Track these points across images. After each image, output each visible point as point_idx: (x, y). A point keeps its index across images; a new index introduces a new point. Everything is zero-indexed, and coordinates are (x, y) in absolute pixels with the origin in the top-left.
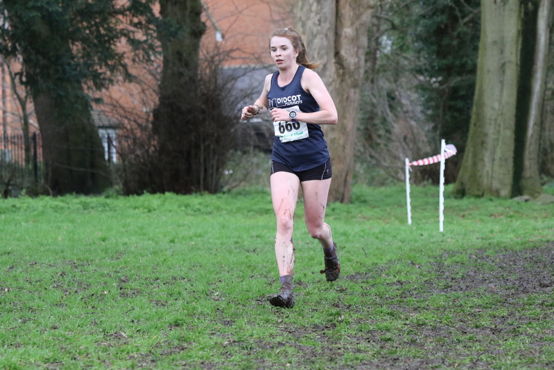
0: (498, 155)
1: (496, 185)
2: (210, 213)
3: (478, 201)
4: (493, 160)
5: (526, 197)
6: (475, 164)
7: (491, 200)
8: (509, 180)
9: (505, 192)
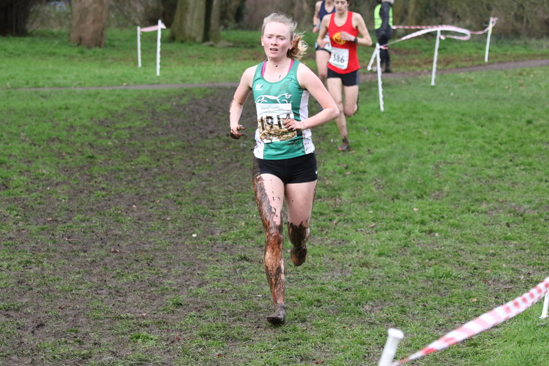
0: (196, 16)
1: (193, 34)
2: (19, 55)
3: (183, 46)
4: (192, 19)
5: (211, 43)
6: (181, 22)
7: (190, 45)
8: (201, 32)
9: (199, 39)
